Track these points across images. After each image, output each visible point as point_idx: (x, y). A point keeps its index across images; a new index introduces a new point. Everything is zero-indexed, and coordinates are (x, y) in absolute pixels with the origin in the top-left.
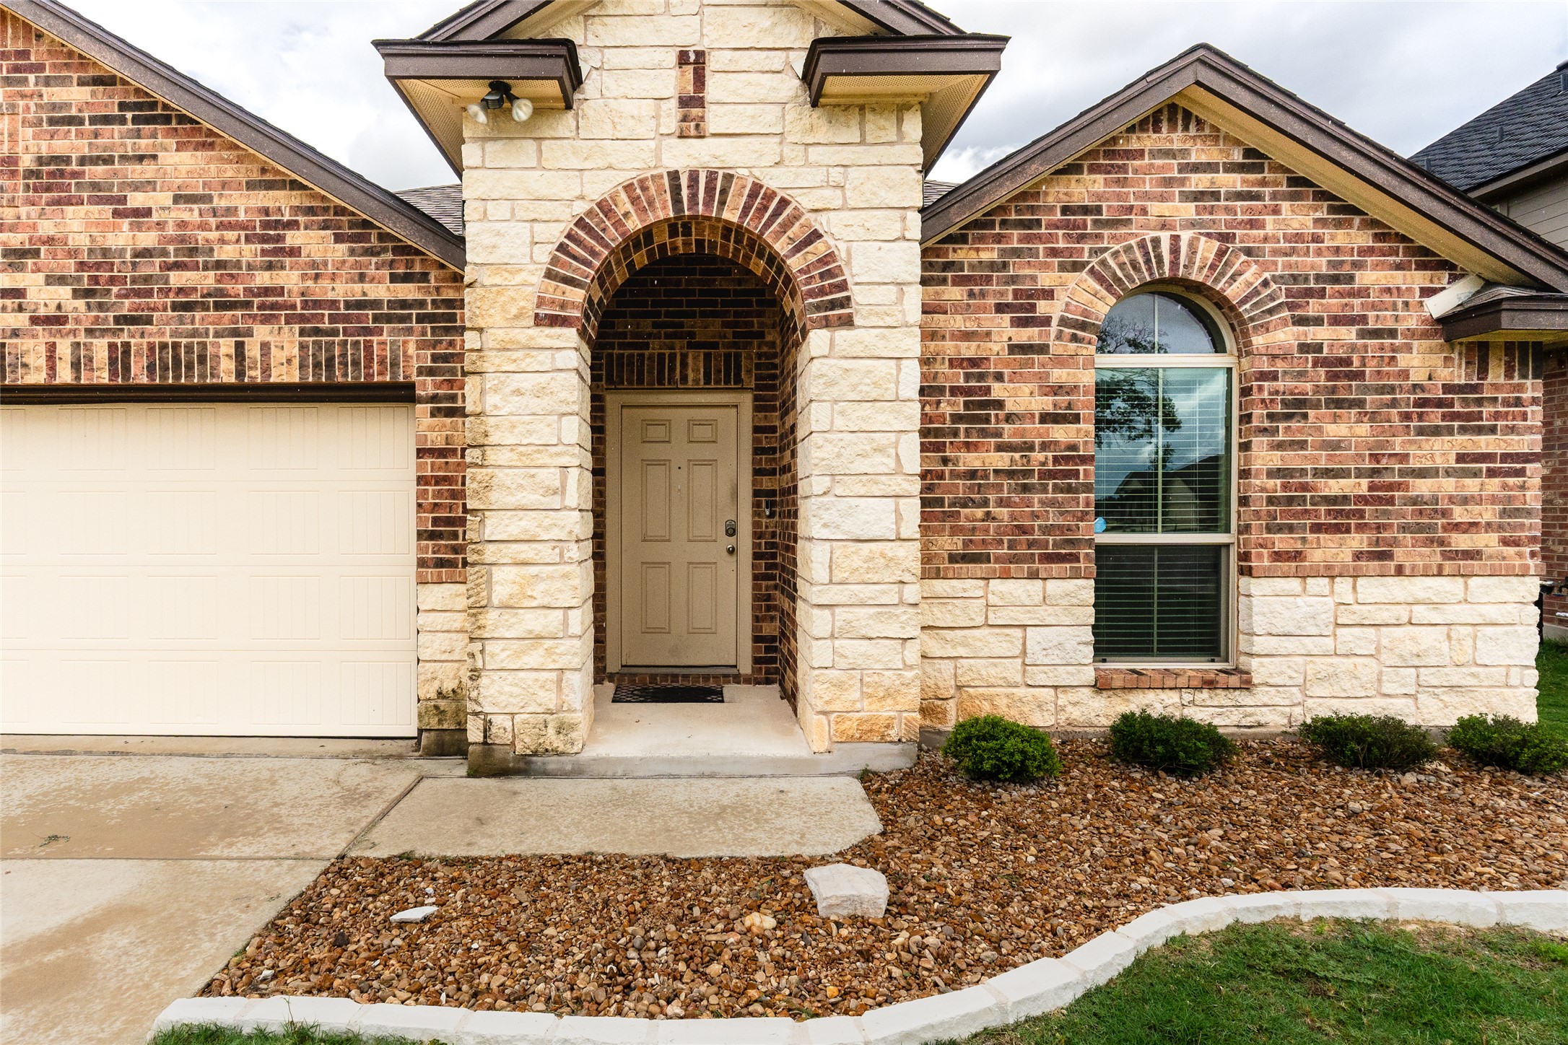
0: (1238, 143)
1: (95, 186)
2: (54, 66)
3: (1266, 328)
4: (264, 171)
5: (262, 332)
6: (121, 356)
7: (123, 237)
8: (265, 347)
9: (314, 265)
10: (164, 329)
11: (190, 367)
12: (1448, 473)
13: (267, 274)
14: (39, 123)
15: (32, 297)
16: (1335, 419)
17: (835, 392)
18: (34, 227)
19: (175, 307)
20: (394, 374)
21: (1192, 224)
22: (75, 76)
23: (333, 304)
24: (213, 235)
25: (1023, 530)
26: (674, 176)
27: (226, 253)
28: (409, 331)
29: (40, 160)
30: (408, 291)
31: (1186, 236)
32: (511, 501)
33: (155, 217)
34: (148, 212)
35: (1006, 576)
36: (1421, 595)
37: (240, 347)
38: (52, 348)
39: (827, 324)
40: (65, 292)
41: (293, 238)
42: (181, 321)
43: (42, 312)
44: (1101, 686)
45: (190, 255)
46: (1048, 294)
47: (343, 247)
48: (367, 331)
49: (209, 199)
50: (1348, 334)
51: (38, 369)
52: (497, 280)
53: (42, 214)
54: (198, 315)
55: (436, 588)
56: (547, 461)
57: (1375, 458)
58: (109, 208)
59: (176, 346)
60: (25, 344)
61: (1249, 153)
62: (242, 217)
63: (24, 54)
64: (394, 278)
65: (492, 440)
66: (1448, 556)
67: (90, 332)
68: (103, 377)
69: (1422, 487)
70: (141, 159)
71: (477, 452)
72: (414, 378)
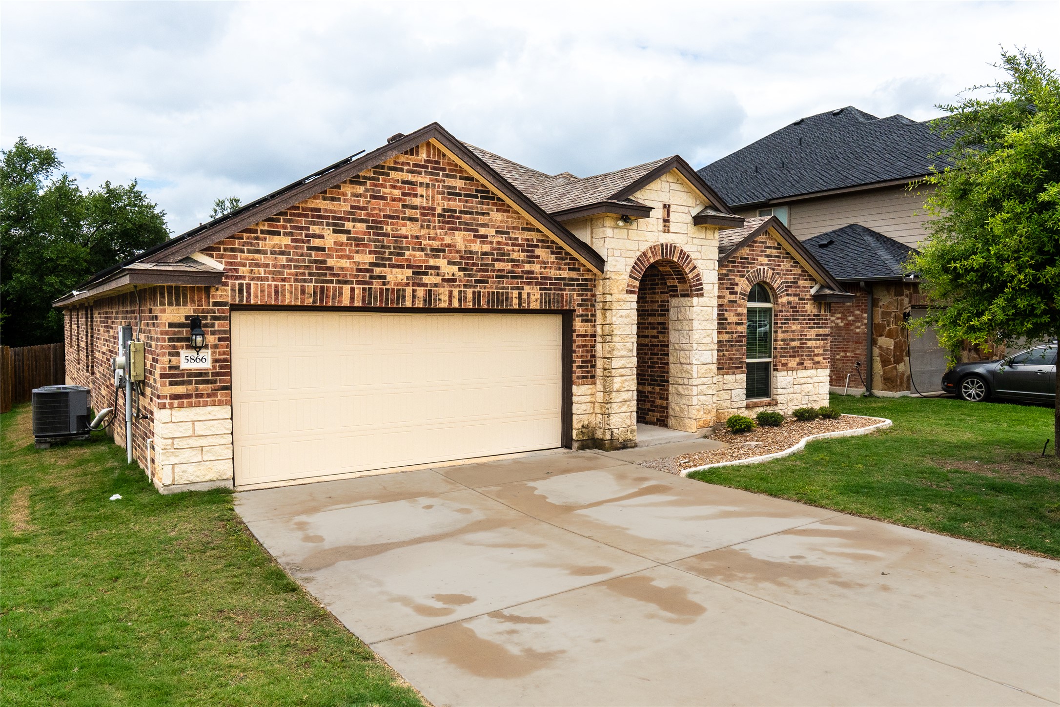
0: (776, 241)
1: (466, 224)
2: (450, 170)
3: (781, 297)
4: (527, 224)
5: (527, 289)
6: (477, 297)
7: (476, 247)
8: (529, 294)
9: (544, 263)
10: (492, 287)
11: (502, 302)
12: (815, 339)
13: (528, 265)
14: (443, 193)
15: (442, 270)
16: (794, 324)
17: (699, 317)
18: (443, 239)
19: (497, 277)
20: (570, 306)
21: (767, 265)
22: (458, 175)
23: (550, 278)
24: (510, 248)
25: (731, 359)
26: (662, 245)
27: (515, 256)
28: (574, 290)
29: (444, 210)
30: (574, 275)
31: (766, 268)
32: (619, 354)
33: (489, 239)
34: (486, 237)
35: (728, 374)
36: (809, 375)
37: (520, 294)
38: (451, 292)
39: (697, 295)
40: (455, 268)
41: (538, 252)
42: (499, 282)
43: (446, 277)
44: (748, 407)
45: (502, 256)
46: (737, 284)
47: (553, 256)
48: (561, 290)
49: (508, 233)
50: (796, 299)
51: (445, 301)
52: (616, 277)
53: (446, 234)
54: (505, 280)
55: (582, 387)
56: (629, 340)
57: (801, 335)
58: (472, 234)
59: (498, 293)
60: (440, 290)
61: (779, 244)
62: (520, 242)
63: (438, 163)
64: (570, 269)
65: (615, 333)
66: (814, 363)
67: (465, 286)
68: (471, 305)
69: (810, 344)
70: (483, 214)
71: (610, 337)
72: (576, 308)
